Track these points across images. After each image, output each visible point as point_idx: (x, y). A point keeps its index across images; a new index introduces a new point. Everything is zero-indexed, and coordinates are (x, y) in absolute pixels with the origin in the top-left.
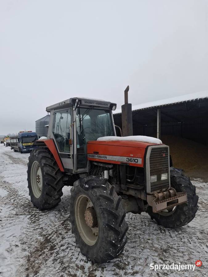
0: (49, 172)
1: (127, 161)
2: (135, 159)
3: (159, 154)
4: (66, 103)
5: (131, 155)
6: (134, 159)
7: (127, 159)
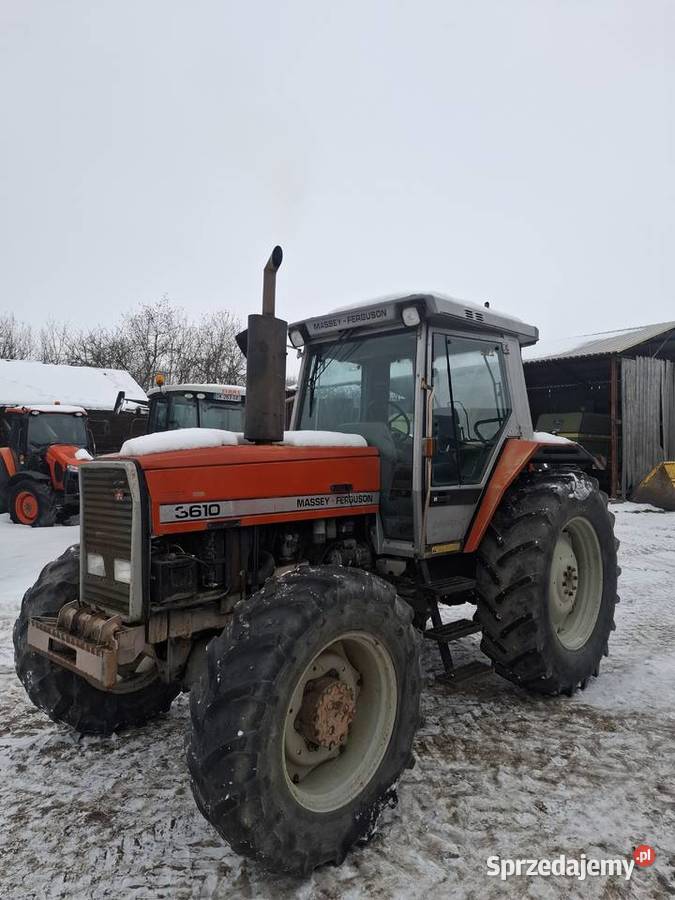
3: (106, 490)
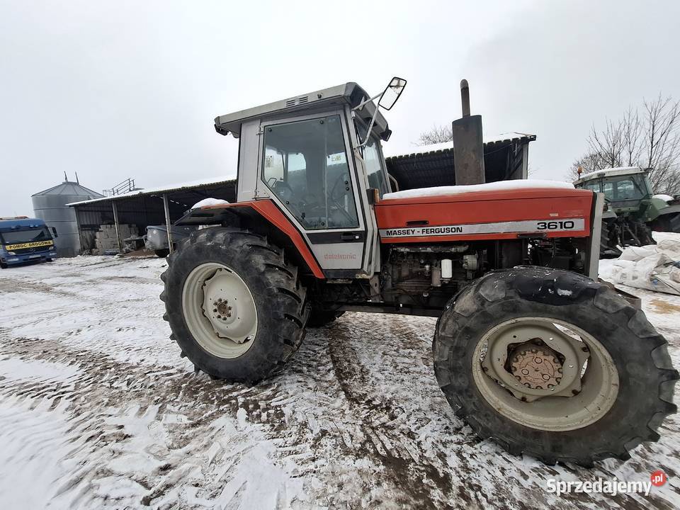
0: (283, 286)
1: (538, 228)
2: (564, 221)
4: (323, 97)
5: (552, 215)
6: (561, 223)
7: (538, 224)
